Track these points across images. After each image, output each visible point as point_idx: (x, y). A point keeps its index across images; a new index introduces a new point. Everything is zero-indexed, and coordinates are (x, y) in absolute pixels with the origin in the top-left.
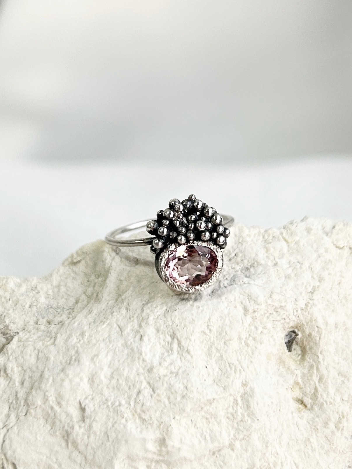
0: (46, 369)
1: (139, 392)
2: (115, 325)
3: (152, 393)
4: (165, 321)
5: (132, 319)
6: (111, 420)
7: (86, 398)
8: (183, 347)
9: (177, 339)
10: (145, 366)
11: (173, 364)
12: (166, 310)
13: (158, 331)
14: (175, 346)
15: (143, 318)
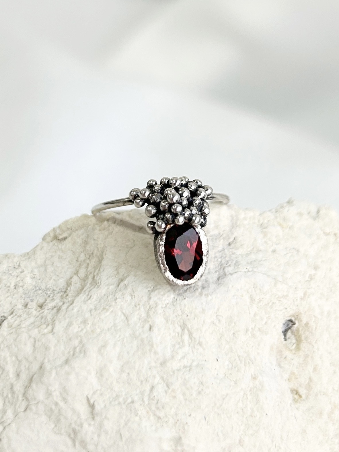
0: (46, 360)
1: (153, 388)
2: (120, 313)
3: (167, 389)
4: (174, 310)
5: (138, 307)
6: (124, 417)
7: (94, 393)
8: (195, 338)
9: (188, 330)
10: (157, 359)
11: (186, 357)
12: (174, 298)
13: (167, 321)
14: (186, 337)
15: (150, 307)
